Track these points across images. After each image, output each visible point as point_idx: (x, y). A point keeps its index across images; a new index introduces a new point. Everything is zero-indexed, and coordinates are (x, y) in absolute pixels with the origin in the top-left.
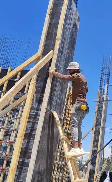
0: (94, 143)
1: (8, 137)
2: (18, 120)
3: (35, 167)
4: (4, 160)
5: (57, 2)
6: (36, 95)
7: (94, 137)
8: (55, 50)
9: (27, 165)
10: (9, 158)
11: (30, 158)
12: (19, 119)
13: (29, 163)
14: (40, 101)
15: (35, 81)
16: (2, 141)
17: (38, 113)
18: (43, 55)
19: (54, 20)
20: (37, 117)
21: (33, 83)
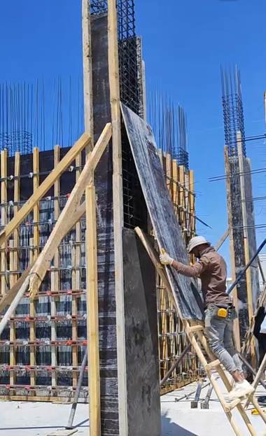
0: (236, 259)
1: (68, 283)
2: (78, 248)
3: (126, 322)
4: (71, 327)
5: (96, 28)
6: (100, 206)
7: (235, 247)
8: (113, 121)
9: (114, 321)
10: (79, 321)
11: (115, 310)
12: (80, 245)
13: (115, 318)
14: (108, 215)
15: (93, 183)
16: (57, 293)
17: (110, 236)
18: (94, 134)
19: (99, 63)
20: (111, 244)
21: (89, 188)
